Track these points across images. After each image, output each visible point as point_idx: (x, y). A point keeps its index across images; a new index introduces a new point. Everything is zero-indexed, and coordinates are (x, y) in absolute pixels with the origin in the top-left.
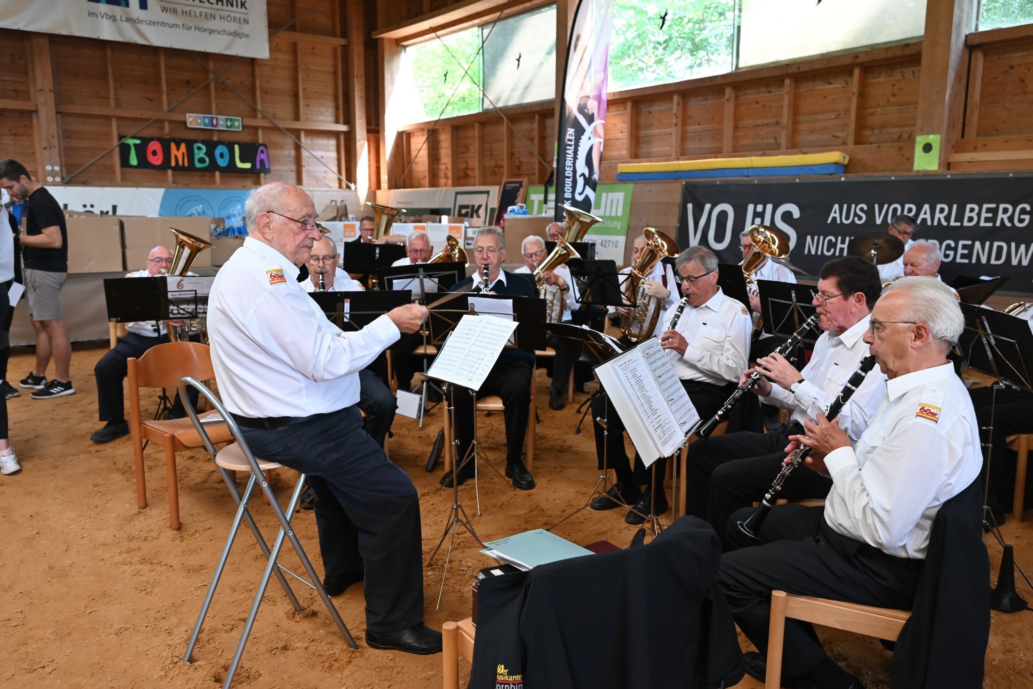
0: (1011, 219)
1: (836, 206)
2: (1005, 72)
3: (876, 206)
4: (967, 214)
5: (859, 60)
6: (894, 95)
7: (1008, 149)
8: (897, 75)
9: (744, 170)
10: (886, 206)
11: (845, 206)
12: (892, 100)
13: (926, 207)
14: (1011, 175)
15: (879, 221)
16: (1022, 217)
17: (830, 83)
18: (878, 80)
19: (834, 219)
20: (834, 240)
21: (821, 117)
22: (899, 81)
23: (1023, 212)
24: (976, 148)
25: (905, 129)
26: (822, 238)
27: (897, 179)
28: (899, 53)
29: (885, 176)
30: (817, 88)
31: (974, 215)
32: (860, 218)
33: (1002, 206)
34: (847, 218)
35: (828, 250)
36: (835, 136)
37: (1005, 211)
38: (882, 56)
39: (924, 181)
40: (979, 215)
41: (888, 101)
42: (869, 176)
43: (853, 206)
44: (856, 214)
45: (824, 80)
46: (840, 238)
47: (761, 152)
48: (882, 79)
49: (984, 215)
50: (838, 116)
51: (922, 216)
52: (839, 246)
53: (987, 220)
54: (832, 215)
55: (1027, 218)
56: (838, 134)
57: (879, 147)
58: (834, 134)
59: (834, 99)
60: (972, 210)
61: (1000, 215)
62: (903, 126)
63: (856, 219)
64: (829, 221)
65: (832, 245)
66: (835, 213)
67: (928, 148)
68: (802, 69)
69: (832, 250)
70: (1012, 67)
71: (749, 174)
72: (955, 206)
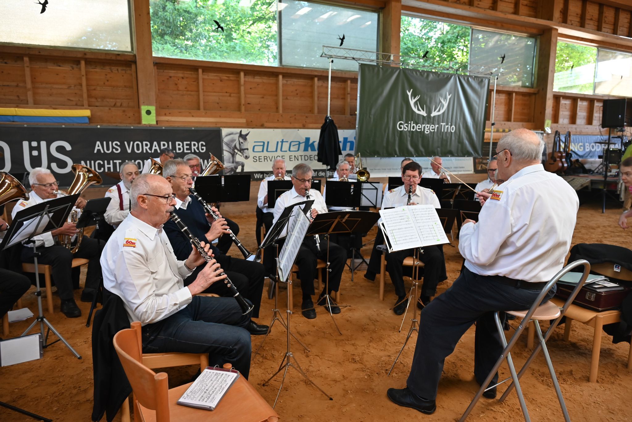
0: (198, 148)
1: (98, 143)
2: (168, 79)
3: (126, 143)
4: (177, 147)
5: (87, 56)
6: (108, 81)
7: (181, 116)
8: (107, 69)
9: (8, 117)
10: (132, 143)
11: (105, 143)
12: (107, 83)
13: (155, 143)
14: (193, 128)
15: (129, 151)
16: (203, 147)
17: (60, 66)
18: (95, 70)
19: (99, 150)
20: (102, 163)
21: (55, 86)
22: (109, 73)
23: (202, 145)
24: (165, 114)
25: (118, 100)
26: (92, 162)
27: (135, 128)
28: (114, 58)
29: (127, 126)
30: (49, 67)
31: (181, 147)
32: (117, 150)
33: (193, 143)
34: (108, 149)
35: (100, 169)
36: (69, 100)
37: (194, 145)
38: (103, 57)
39: (150, 130)
40: (183, 147)
41: (104, 83)
42: (117, 126)
43: (110, 143)
44: (113, 147)
45: (54, 63)
46: (106, 162)
47: (15, 105)
48: (98, 70)
49: (185, 147)
50: (69, 87)
51: (154, 148)
52: (106, 166)
53: (187, 149)
54: (97, 148)
55: (204, 148)
56: (71, 99)
57: (110, 109)
58: (69, 98)
59: (64, 76)
60: (179, 145)
61: (193, 147)
62: (116, 99)
63: (114, 150)
64: (95, 152)
65: (100, 166)
66: (98, 146)
67: (148, 112)
68: (42, 53)
69: (102, 169)
70: (171, 77)
71: (15, 120)
72: (170, 143)
